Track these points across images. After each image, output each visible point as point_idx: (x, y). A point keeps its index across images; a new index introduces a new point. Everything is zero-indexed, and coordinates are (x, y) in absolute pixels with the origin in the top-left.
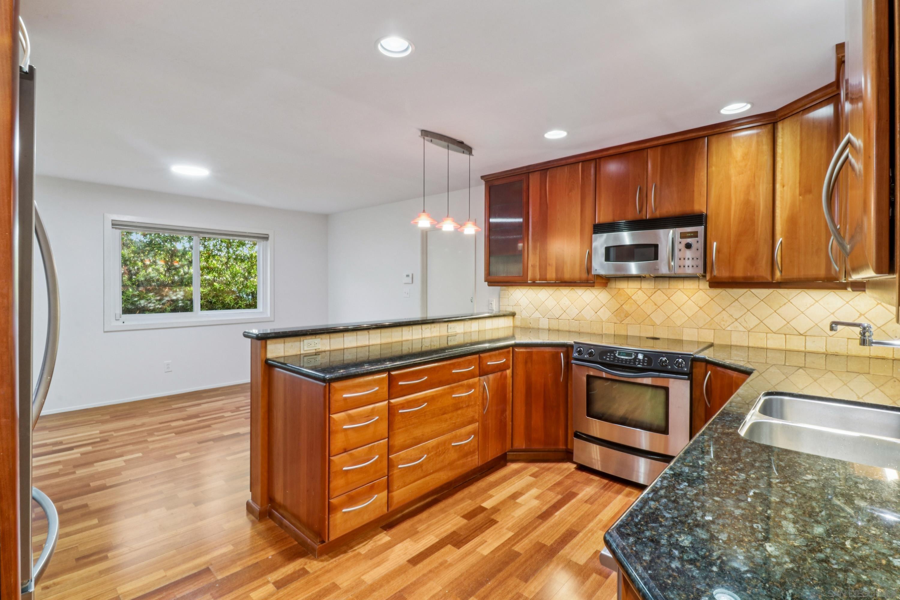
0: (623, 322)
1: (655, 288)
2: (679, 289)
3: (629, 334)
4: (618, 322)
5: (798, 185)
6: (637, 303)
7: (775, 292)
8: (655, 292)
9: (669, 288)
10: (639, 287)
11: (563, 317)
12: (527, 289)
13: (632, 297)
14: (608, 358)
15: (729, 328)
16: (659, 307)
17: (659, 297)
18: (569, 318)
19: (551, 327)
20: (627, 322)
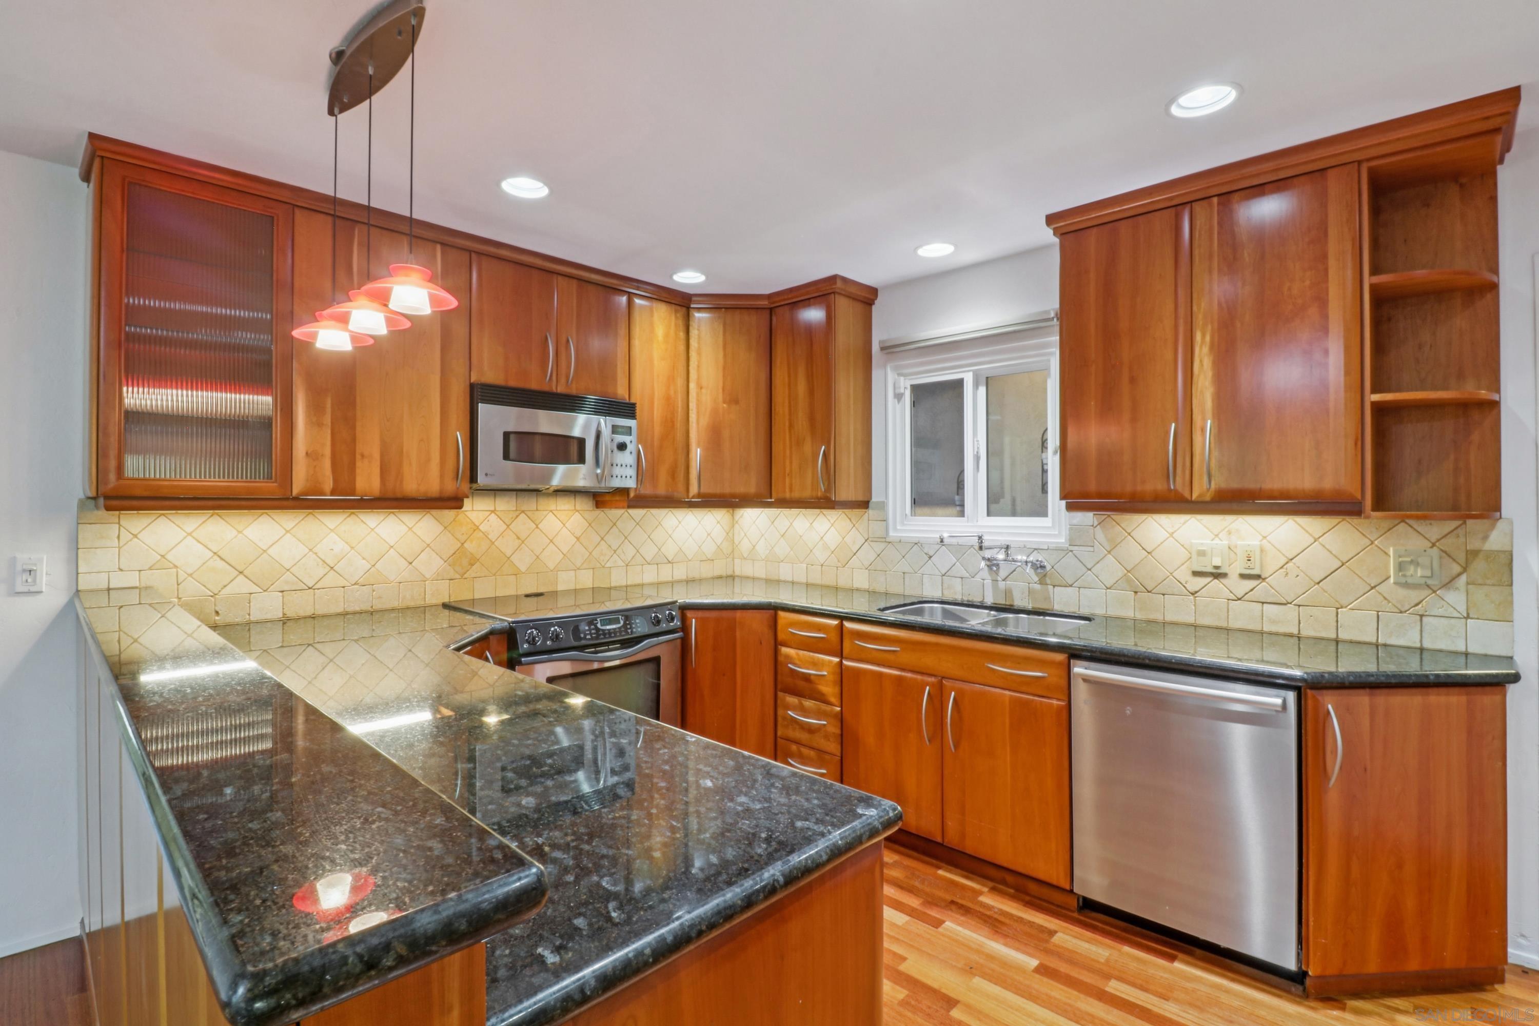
0: (466, 576)
1: (516, 510)
2: (551, 511)
3: (476, 597)
4: (458, 576)
5: (721, 391)
6: (490, 537)
7: (649, 513)
8: (517, 516)
9: (537, 510)
10: (492, 509)
11: (328, 581)
12: (204, 518)
13: (481, 528)
14: (588, 634)
15: (608, 565)
16: (523, 542)
17: (522, 524)
18: (345, 583)
19: (290, 614)
20: (474, 575)
